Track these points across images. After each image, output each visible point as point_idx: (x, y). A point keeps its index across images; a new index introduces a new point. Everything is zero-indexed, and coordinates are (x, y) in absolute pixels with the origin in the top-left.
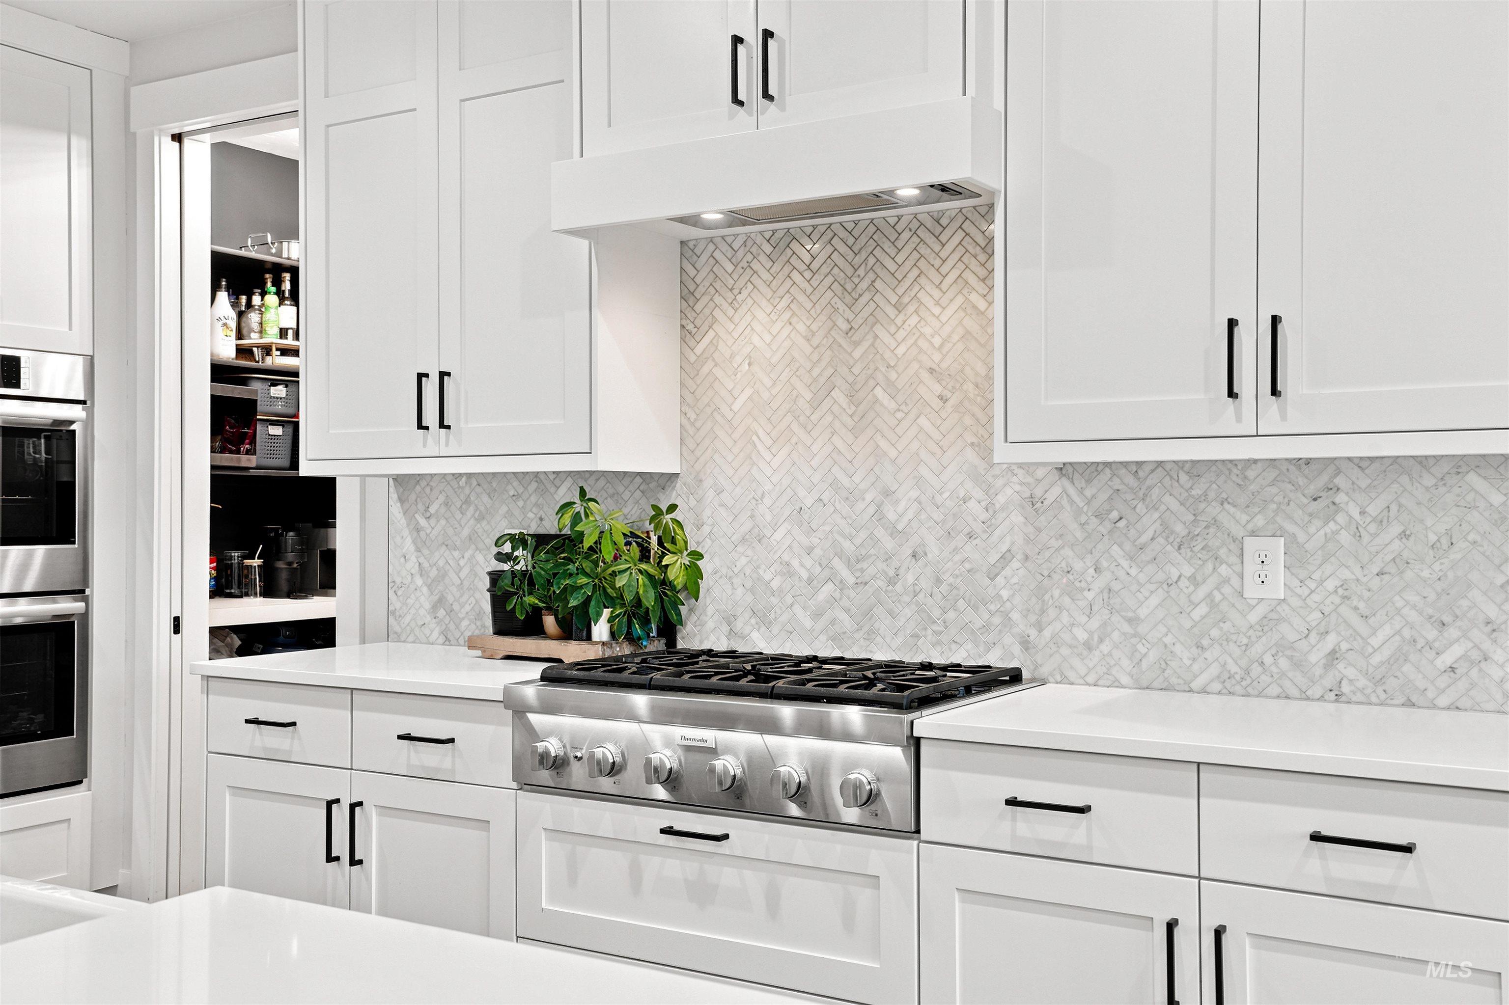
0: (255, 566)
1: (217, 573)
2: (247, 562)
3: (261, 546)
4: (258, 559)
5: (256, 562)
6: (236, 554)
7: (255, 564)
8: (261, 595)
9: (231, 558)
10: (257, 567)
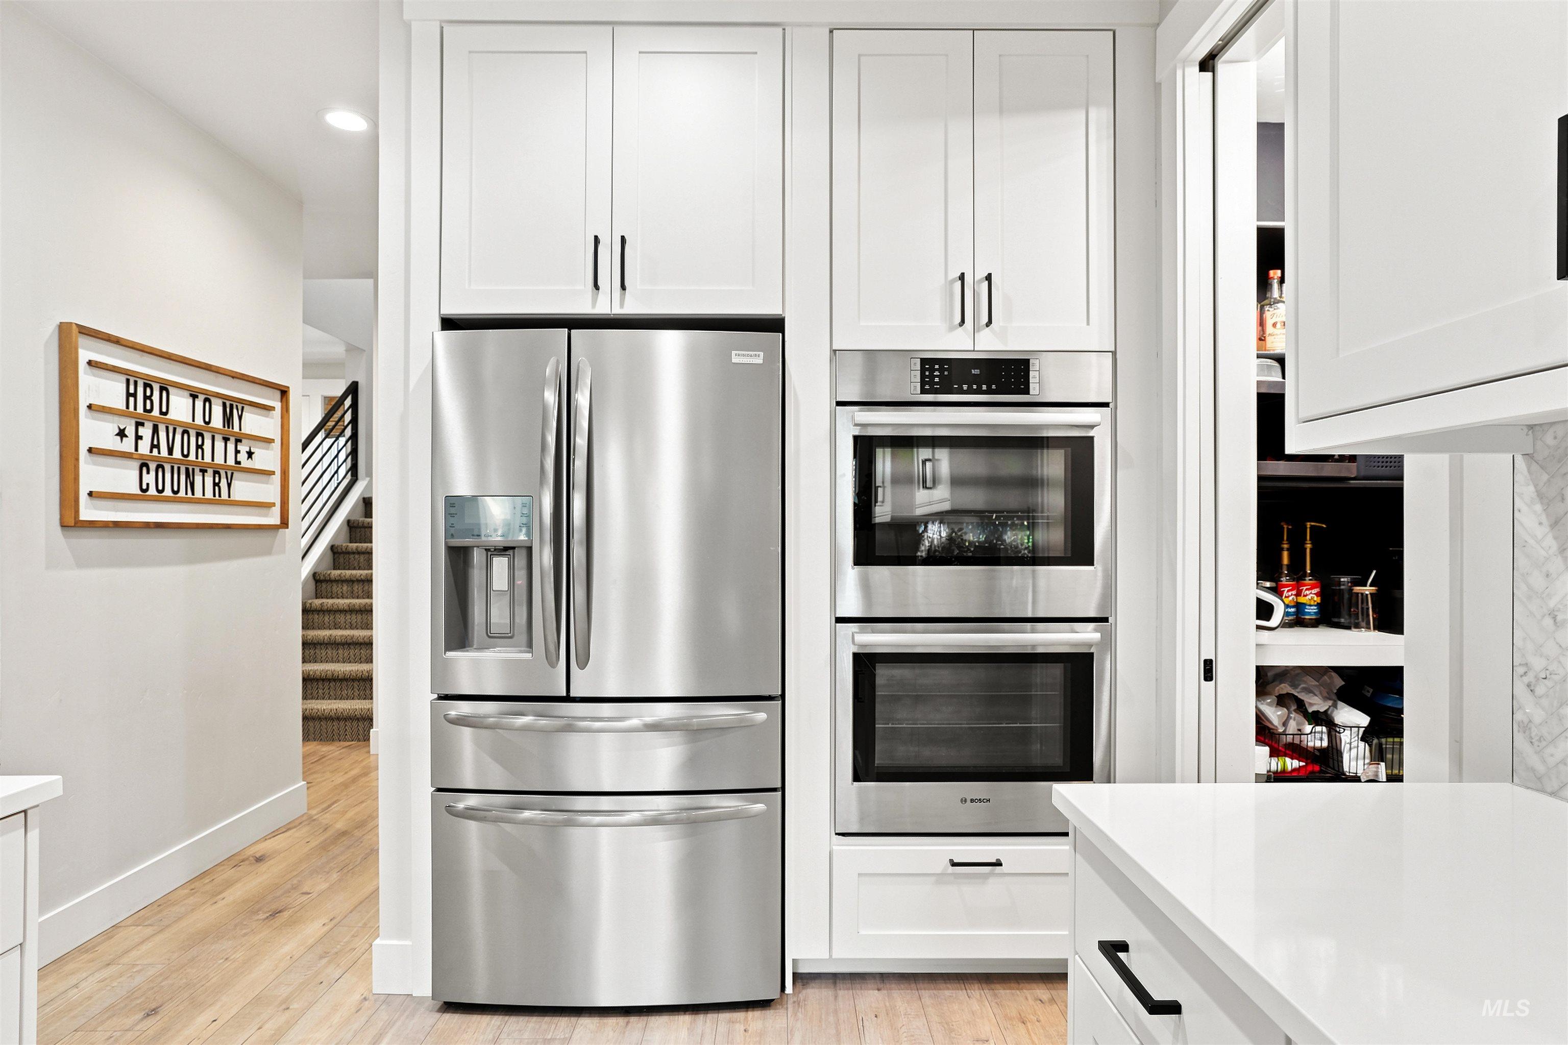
0: (1367, 595)
1: (1322, 600)
2: (1357, 589)
3: (1374, 572)
4: (1371, 586)
5: (1368, 590)
6: (1346, 580)
7: (1367, 592)
8: (1374, 629)
9: (1339, 583)
10: (1369, 596)
